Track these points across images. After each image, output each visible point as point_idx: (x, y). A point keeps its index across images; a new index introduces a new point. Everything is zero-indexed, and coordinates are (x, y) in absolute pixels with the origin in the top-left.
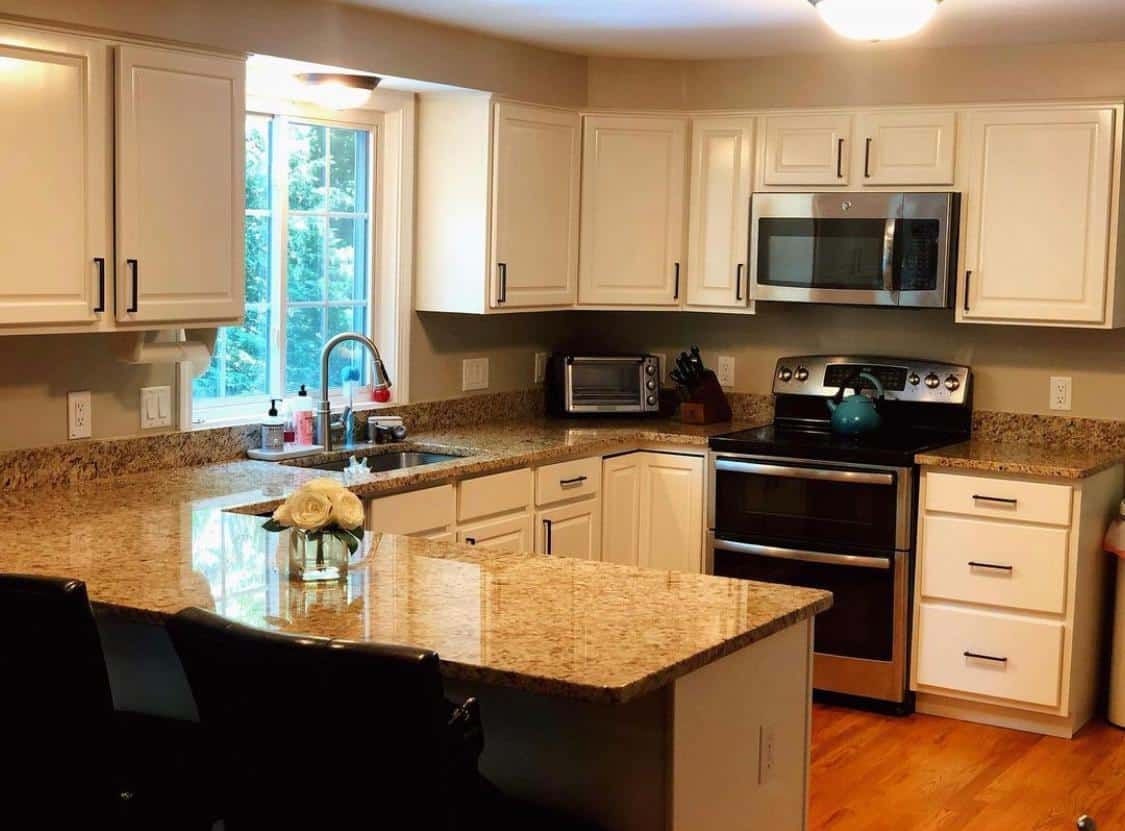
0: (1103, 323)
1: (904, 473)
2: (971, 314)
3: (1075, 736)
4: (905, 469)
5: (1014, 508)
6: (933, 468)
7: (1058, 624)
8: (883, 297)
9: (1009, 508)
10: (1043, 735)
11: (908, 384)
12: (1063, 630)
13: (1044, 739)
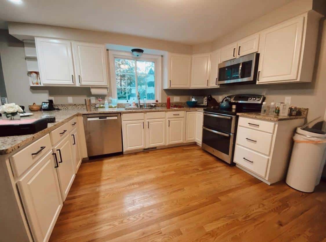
0: (297, 80)
1: (234, 117)
2: (260, 81)
3: (271, 185)
4: (234, 116)
5: (258, 127)
6: (241, 116)
7: (267, 157)
8: (240, 80)
9: (257, 127)
10: (262, 182)
11: (249, 100)
12: (268, 160)
13: (262, 183)
